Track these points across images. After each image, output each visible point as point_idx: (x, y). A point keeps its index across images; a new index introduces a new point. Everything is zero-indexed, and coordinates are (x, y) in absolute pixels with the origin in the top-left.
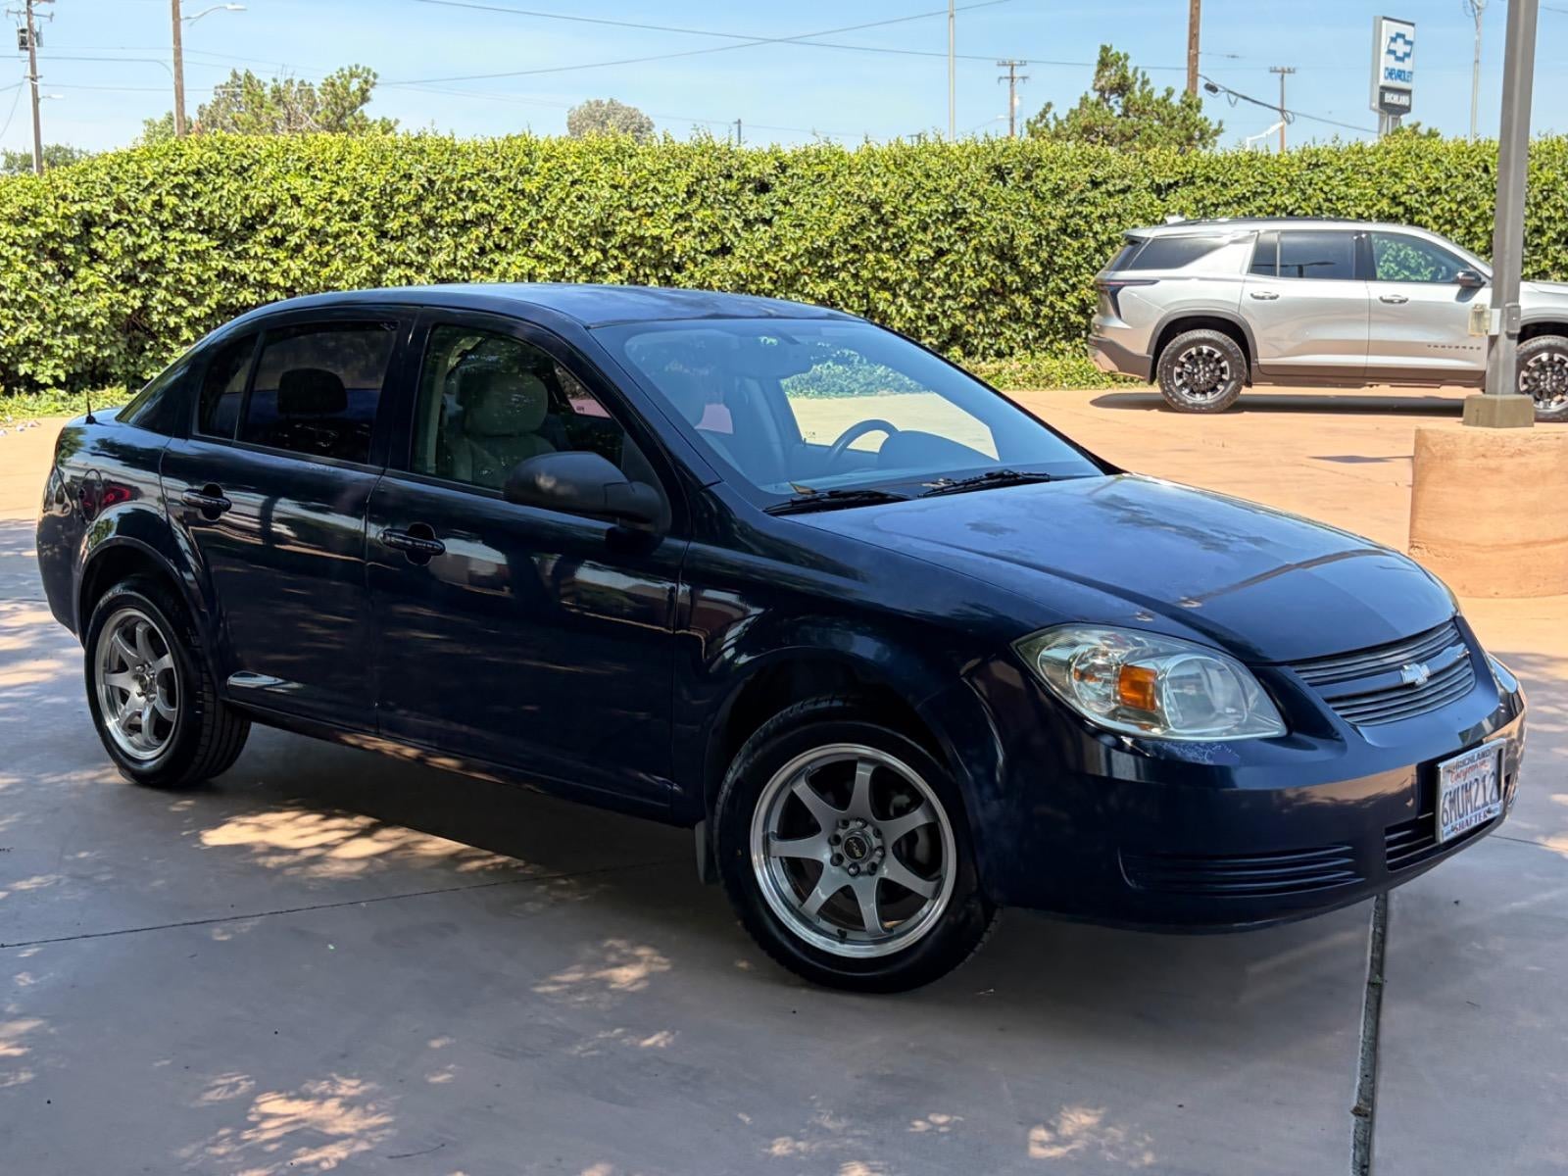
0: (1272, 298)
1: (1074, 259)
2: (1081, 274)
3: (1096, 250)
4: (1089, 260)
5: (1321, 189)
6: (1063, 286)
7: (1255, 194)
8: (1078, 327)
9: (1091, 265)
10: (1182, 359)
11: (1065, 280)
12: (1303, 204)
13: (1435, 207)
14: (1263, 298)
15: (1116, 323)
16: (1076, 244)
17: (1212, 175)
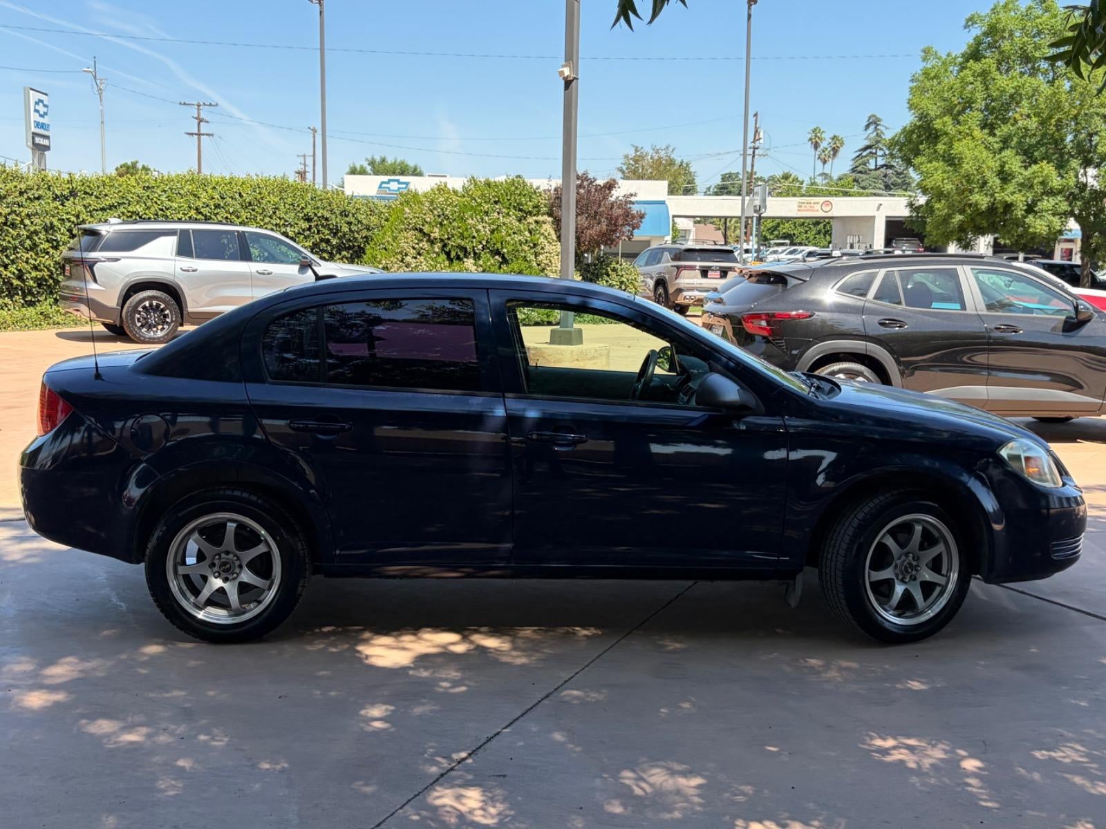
0: (193, 271)
1: (13, 242)
2: (18, 253)
3: (28, 237)
4: (22, 243)
5: (156, 203)
6: (6, 261)
7: (119, 204)
8: (16, 288)
9: (23, 247)
10: (140, 309)
11: (7, 257)
12: (147, 212)
13: (218, 216)
14: (188, 271)
15: (93, 286)
16: (14, 233)
17: (88, 190)
